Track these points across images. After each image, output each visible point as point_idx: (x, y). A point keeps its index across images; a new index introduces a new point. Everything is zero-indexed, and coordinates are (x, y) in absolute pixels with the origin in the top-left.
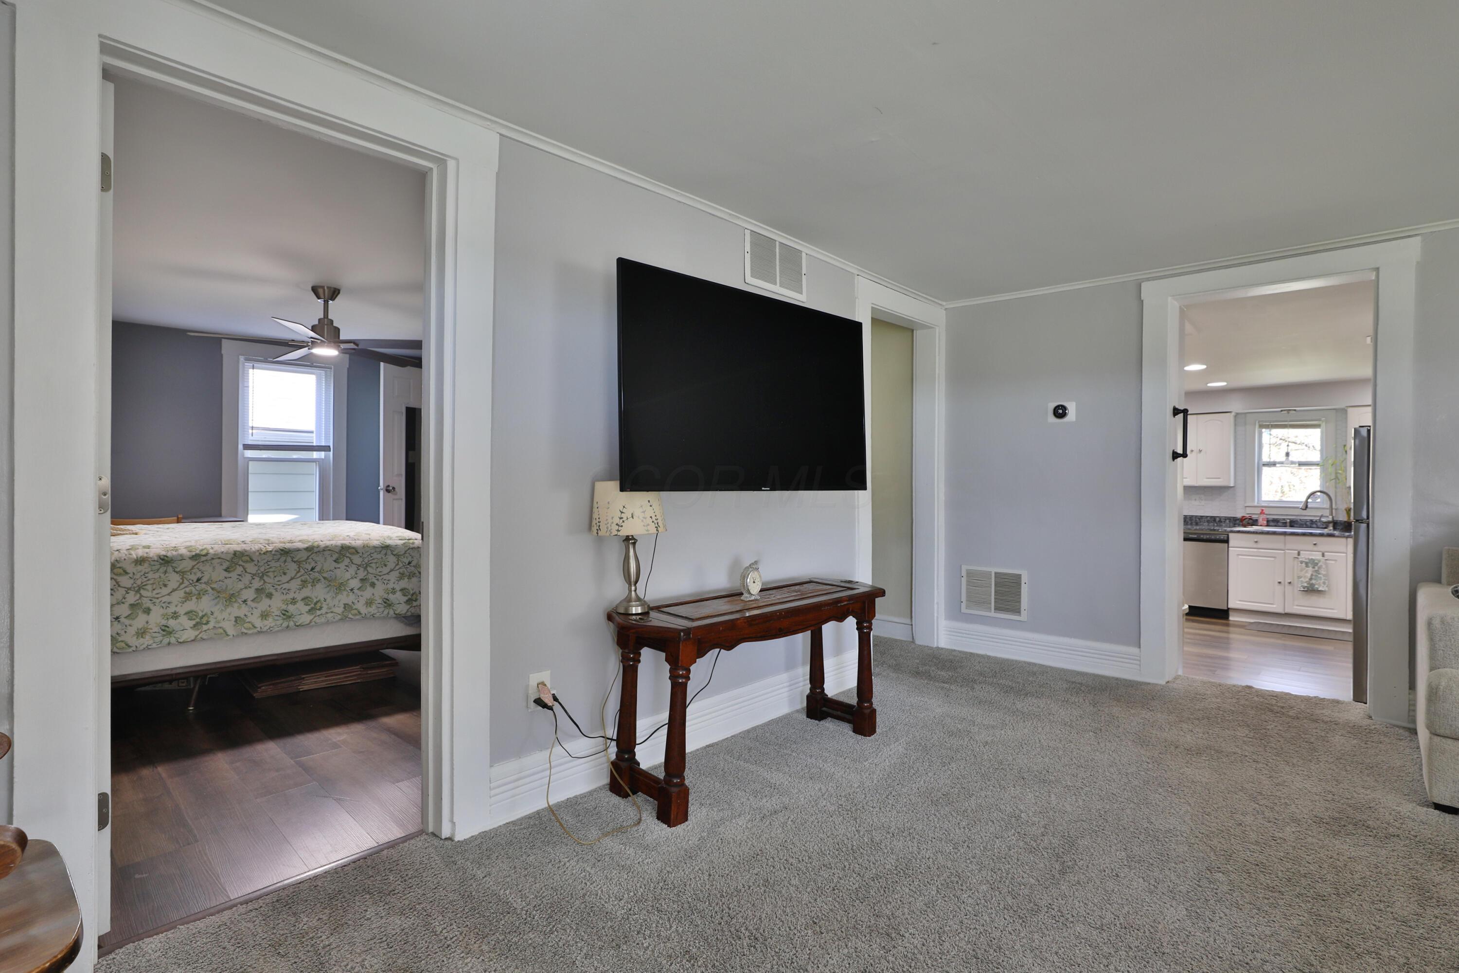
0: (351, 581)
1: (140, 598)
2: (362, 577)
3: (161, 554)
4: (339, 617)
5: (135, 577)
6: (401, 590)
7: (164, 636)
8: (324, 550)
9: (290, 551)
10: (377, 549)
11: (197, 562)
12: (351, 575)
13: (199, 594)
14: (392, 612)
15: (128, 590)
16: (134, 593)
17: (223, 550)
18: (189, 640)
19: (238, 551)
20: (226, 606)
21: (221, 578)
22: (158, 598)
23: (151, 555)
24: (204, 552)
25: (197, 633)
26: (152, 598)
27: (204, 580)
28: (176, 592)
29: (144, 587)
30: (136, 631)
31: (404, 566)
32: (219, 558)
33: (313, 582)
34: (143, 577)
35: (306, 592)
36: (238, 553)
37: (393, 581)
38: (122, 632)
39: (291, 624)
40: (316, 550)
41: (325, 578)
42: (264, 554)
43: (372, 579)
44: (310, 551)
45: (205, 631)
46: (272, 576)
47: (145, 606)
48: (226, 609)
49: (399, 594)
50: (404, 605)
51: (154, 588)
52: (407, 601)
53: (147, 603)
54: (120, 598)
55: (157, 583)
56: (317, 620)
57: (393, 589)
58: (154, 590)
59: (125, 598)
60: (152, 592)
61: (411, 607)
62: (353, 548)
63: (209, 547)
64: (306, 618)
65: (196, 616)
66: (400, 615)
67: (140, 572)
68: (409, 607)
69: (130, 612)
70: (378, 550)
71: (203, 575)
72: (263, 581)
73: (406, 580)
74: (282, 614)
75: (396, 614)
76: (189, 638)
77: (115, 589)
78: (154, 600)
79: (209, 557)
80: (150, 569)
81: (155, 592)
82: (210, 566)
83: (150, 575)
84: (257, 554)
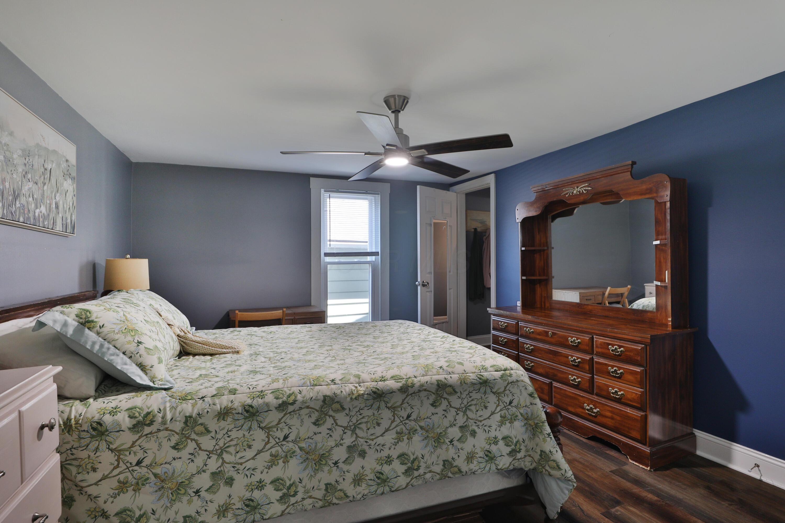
0: (450, 430)
1: (222, 464)
2: (461, 424)
3: (246, 403)
4: (438, 477)
5: (218, 436)
6: (504, 438)
7: (247, 513)
8: (420, 391)
9: (383, 393)
10: (475, 386)
11: (284, 413)
12: (450, 421)
13: (286, 456)
14: (493, 467)
15: (210, 453)
16: (217, 457)
17: (311, 395)
18: (275, 516)
19: (329, 396)
20: (316, 471)
21: (310, 434)
22: (241, 464)
23: (236, 404)
24: (291, 400)
25: (284, 507)
26: (235, 464)
27: (291, 437)
28: (262, 454)
29: (227, 449)
30: (218, 508)
31: (505, 407)
32: (308, 407)
33: (409, 433)
34: (226, 435)
35: (402, 447)
36: (328, 399)
37: (494, 427)
38: (202, 511)
39: (387, 489)
40: (411, 390)
41: (421, 428)
42: (356, 398)
43: (472, 426)
44: (405, 392)
45: (293, 504)
46: (365, 429)
47: (227, 476)
48: (315, 474)
49: (501, 443)
50: (507, 457)
51: (238, 450)
52: (511, 452)
53: (229, 471)
54: (201, 465)
55: (241, 444)
56: (414, 482)
57: (496, 438)
58: (237, 452)
59: (206, 465)
60: (235, 456)
61: (514, 459)
62: (450, 386)
63: (296, 390)
64: (402, 481)
65: (282, 484)
66: (502, 470)
67: (223, 429)
68: (511, 459)
69: (211, 483)
70: (477, 387)
71: (290, 430)
72: (355, 436)
73: (508, 425)
74: (377, 477)
75: (498, 470)
76: (275, 514)
77: (196, 454)
78: (238, 466)
79: (296, 406)
80: (233, 426)
81: (239, 455)
82: (298, 418)
83: (234, 434)
84: (349, 399)
